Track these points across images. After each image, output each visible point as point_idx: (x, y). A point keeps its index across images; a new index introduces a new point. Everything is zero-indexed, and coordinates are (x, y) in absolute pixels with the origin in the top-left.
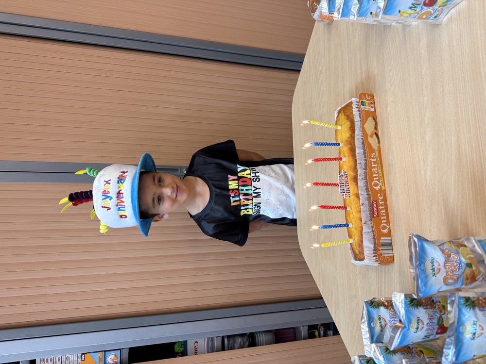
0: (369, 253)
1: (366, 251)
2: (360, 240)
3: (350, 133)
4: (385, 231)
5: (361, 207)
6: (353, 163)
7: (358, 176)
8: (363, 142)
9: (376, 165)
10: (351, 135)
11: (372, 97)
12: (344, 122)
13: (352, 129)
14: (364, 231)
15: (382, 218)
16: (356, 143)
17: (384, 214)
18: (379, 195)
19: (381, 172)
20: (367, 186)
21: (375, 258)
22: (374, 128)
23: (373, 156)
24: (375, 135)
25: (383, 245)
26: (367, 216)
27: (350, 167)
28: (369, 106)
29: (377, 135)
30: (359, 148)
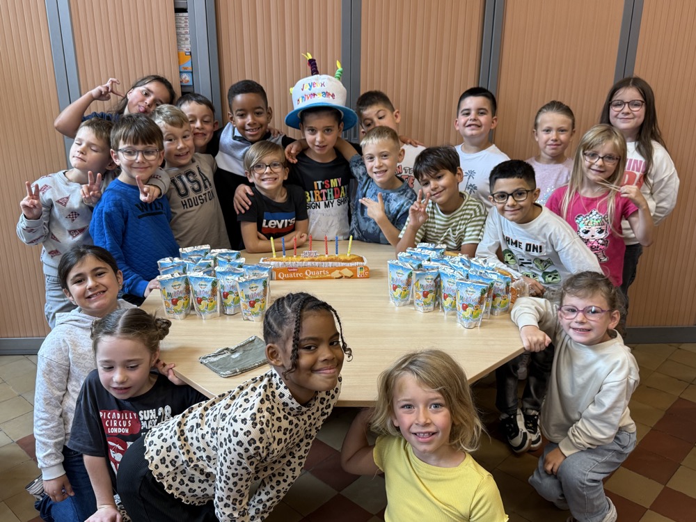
6: (323, 260)
8: (336, 267)
9: (321, 274)
10: (342, 260)
11: (368, 277)
12: (351, 257)
13: (345, 261)
15: (288, 275)
17: (290, 277)
18: (302, 274)
20: (307, 267)
22: (346, 275)
23: (327, 273)
27: (321, 258)
29: (341, 277)
30: (332, 264)
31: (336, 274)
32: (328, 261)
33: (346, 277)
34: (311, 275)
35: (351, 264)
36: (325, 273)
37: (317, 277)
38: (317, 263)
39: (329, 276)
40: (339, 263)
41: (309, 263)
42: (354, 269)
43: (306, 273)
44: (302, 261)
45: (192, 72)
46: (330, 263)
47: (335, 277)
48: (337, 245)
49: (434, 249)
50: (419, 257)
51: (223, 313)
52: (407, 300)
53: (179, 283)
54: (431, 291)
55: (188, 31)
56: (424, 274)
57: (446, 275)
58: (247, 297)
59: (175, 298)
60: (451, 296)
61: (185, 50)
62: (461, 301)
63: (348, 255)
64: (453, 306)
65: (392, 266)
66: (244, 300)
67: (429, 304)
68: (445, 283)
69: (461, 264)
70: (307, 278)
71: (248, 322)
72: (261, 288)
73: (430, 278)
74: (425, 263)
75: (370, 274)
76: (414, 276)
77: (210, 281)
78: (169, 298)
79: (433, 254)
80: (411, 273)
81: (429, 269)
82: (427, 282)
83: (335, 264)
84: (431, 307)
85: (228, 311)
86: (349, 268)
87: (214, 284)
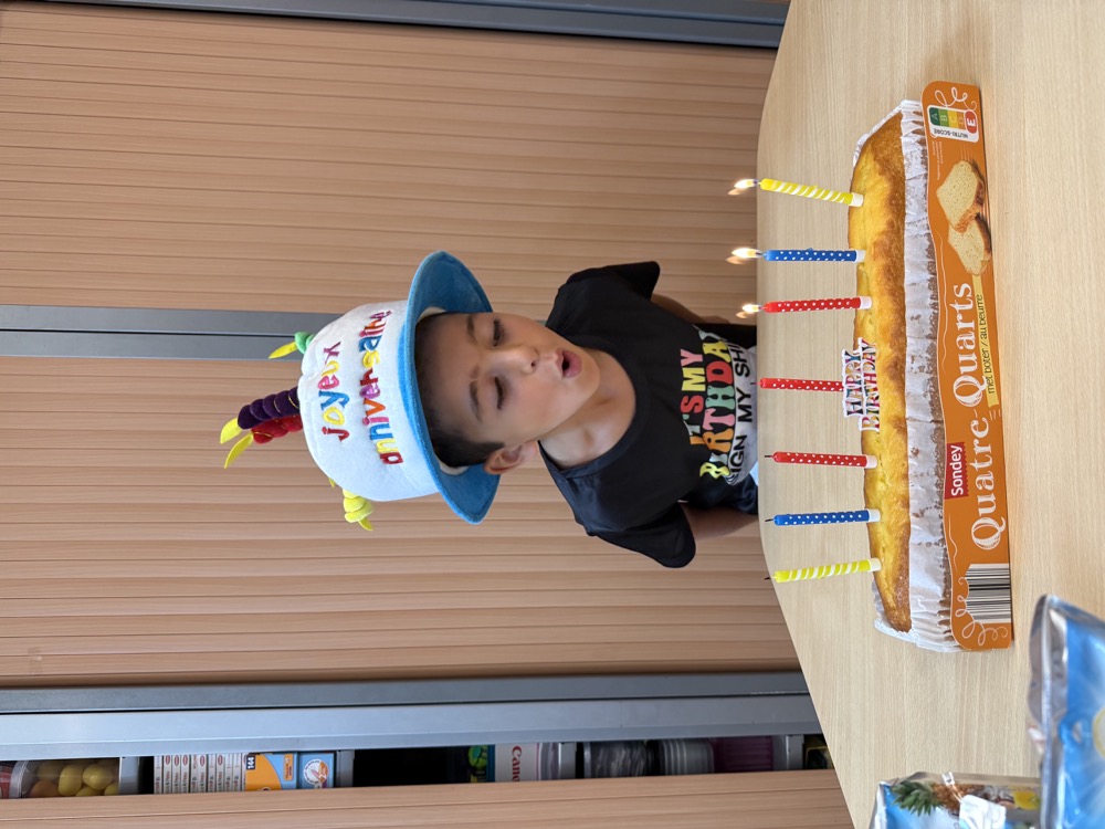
0: (925, 610)
1: (917, 606)
2: (901, 568)
3: (890, 217)
4: (989, 543)
5: (910, 461)
6: (892, 318)
7: (908, 359)
8: (931, 246)
9: (972, 325)
10: (891, 224)
11: (976, 94)
12: (871, 183)
13: (897, 205)
14: (913, 540)
15: (981, 499)
16: (907, 249)
17: (990, 488)
18: (975, 423)
19: (988, 349)
20: (934, 395)
21: (945, 628)
22: (972, 199)
23: (961, 295)
24: (974, 226)
25: (976, 588)
26: (929, 491)
27: (884, 331)
28: (962, 127)
29: (983, 224)
30: (916, 266)
31: (966, 245)
32: (897, 293)
33: (981, 198)
34: (978, 375)
35: (914, 169)
36: (963, 301)
37: (985, 345)
38: (915, 345)
39: (977, 281)
40: (909, 232)
41: (916, 384)
42: (940, 159)
43: (970, 400)
44: (900, 425)
45: (300, 753)
46: (908, 279)
47: (982, 256)
63: (853, 198)
83: (913, 251)
86: (934, 180)
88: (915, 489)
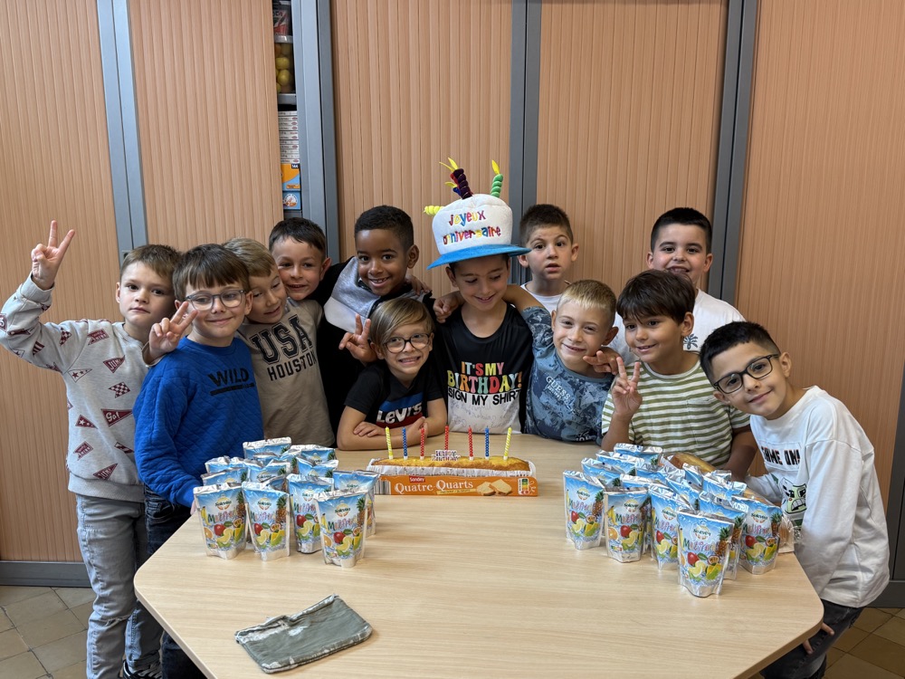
3: (497, 466)
5: (421, 468)
6: (465, 465)
7: (451, 469)
8: (485, 477)
9: (461, 488)
10: (495, 466)
11: (535, 495)
12: (509, 461)
13: (499, 468)
14: (398, 467)
15: (409, 487)
17: (413, 490)
18: (431, 487)
19: (453, 492)
20: (440, 475)
22: (500, 491)
23: (470, 485)
24: (492, 491)
25: (384, 485)
26: (412, 472)
27: (461, 462)
28: (522, 489)
29: (493, 494)
30: (479, 472)
31: (485, 488)
32: (472, 466)
33: (501, 494)
34: (446, 488)
35: (509, 473)
36: (468, 485)
37: (455, 492)
38: (455, 470)
39: (474, 490)
40: (490, 471)
41: (443, 470)
42: (512, 482)
43: (438, 485)
44: (432, 465)
45: (301, 192)
46: (476, 470)
47: (483, 492)
48: (487, 442)
49: (641, 455)
50: (617, 467)
51: (295, 548)
52: (594, 539)
53: (228, 499)
54: (635, 527)
55: (297, 135)
56: (623, 497)
57: (660, 500)
58: (331, 525)
59: (220, 523)
60: (668, 537)
61: (292, 161)
62: (686, 549)
63: (505, 458)
64: (673, 555)
65: (570, 481)
66: (326, 531)
67: (632, 549)
68: (659, 512)
69: (686, 484)
70: (439, 493)
71: (332, 567)
72: (354, 512)
73: (632, 503)
74: (625, 478)
75: (537, 490)
76: (605, 500)
77: (274, 498)
78: (211, 523)
79: (639, 463)
80: (601, 494)
81: (631, 489)
82: (627, 511)
83: (484, 472)
84: (636, 554)
85: (305, 547)
86: (506, 479)
87: (282, 502)
88: (413, 468)
